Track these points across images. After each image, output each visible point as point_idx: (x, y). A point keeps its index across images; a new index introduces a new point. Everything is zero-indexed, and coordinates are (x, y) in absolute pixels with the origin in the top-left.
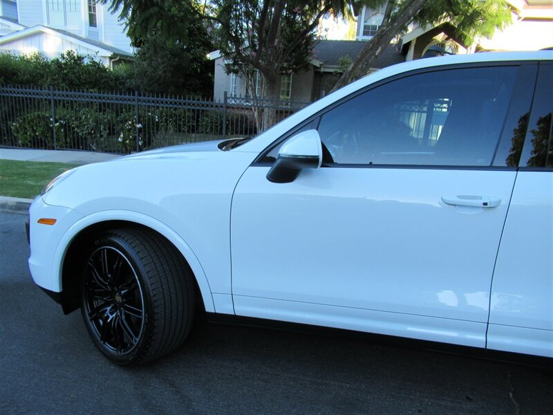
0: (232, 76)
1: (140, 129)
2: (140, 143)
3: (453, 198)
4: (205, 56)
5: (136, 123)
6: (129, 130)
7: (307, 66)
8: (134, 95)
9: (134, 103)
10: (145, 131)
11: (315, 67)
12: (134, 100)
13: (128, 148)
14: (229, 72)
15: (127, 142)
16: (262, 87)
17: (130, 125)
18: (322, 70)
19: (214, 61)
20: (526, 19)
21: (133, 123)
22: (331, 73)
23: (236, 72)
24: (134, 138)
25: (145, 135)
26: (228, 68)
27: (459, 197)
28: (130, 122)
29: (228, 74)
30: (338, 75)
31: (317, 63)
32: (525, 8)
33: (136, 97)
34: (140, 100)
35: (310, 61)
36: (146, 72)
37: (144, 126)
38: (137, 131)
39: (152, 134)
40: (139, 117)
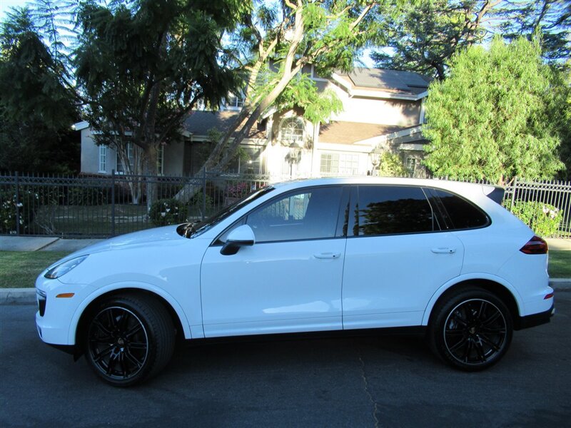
0: (102, 147)
1: (21, 208)
2: (21, 222)
3: (319, 255)
4: (70, 127)
5: (16, 202)
6: (8, 210)
7: (178, 137)
8: (14, 175)
9: (13, 183)
10: (27, 210)
11: (185, 137)
12: (13, 180)
13: (7, 228)
14: (99, 143)
15: (6, 221)
16: (135, 157)
17: (9, 205)
18: (192, 140)
19: (80, 131)
20: (355, 97)
21: (12, 203)
22: (200, 142)
23: (107, 143)
24: (14, 218)
25: (26, 214)
26: (98, 140)
27: (323, 254)
28: (9, 202)
29: (98, 146)
30: (208, 144)
31: (187, 134)
32: (353, 89)
33: (15, 177)
34: (20, 180)
35: (182, 132)
36: (7, 145)
37: (25, 205)
38: (17, 210)
39: (34, 212)
40: (20, 196)
